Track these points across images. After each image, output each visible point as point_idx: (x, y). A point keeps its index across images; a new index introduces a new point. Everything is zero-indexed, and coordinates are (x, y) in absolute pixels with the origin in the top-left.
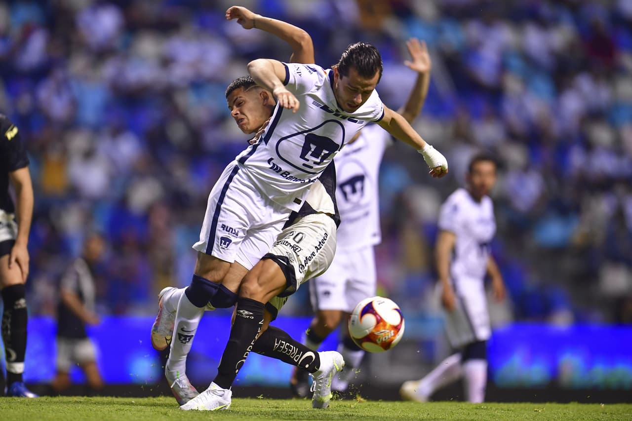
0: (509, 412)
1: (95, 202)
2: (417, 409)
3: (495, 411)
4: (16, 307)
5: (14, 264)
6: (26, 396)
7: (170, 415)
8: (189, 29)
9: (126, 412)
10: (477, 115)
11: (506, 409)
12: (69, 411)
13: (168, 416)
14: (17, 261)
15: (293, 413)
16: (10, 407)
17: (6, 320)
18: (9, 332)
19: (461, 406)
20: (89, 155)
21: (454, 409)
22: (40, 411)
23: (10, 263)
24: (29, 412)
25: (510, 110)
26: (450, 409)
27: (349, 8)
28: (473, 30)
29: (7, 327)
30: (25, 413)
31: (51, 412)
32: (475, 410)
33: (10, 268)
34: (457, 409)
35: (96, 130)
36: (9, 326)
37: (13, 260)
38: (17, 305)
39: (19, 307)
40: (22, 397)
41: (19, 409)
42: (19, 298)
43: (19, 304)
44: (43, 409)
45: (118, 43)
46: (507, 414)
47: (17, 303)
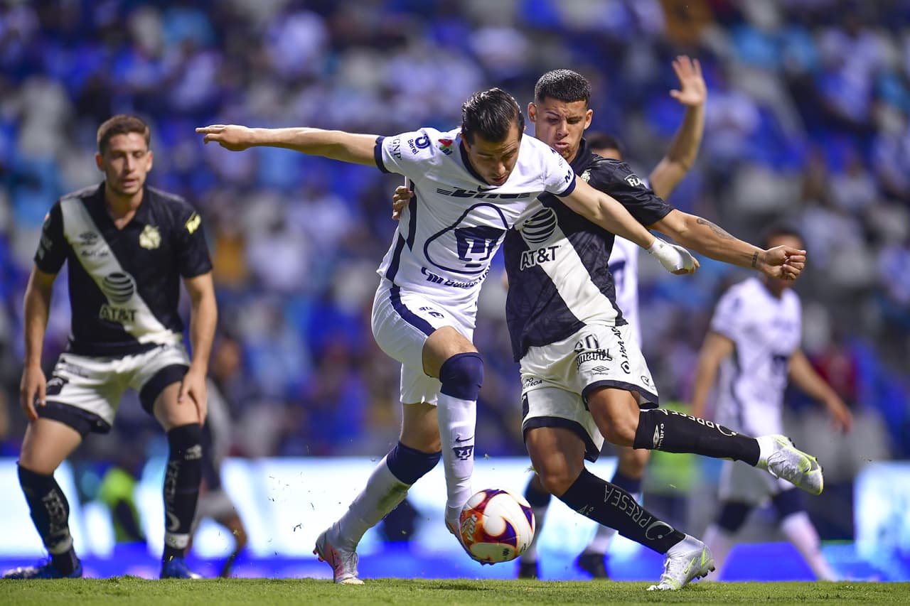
0: (885, 594)
1: (287, 297)
2: (752, 590)
3: (865, 592)
4: (187, 457)
5: (185, 397)
6: (189, 577)
7: (396, 602)
8: (421, 46)
9: (332, 599)
10: (837, 166)
11: (882, 590)
12: (251, 598)
13: (393, 603)
14: (191, 394)
15: (573, 598)
16: (166, 594)
17: (170, 474)
18: (173, 491)
19: (816, 585)
20: (278, 228)
21: (805, 590)
22: (208, 598)
23: (180, 395)
24: (193, 600)
25: (885, 155)
26: (801, 590)
27: (651, 13)
28: (831, 43)
29: (171, 482)
30: (188, 602)
31: (224, 599)
32: (836, 591)
33: (179, 402)
34: (810, 590)
35: (289, 192)
36: (174, 482)
37: (185, 391)
38: (189, 454)
39: (192, 457)
40: (183, 578)
41: (178, 596)
42: (192, 445)
43: (193, 453)
44: (212, 595)
45: (318, 67)
46: (883, 597)
47: (190, 451)
